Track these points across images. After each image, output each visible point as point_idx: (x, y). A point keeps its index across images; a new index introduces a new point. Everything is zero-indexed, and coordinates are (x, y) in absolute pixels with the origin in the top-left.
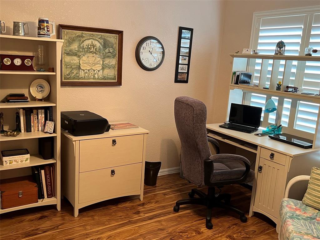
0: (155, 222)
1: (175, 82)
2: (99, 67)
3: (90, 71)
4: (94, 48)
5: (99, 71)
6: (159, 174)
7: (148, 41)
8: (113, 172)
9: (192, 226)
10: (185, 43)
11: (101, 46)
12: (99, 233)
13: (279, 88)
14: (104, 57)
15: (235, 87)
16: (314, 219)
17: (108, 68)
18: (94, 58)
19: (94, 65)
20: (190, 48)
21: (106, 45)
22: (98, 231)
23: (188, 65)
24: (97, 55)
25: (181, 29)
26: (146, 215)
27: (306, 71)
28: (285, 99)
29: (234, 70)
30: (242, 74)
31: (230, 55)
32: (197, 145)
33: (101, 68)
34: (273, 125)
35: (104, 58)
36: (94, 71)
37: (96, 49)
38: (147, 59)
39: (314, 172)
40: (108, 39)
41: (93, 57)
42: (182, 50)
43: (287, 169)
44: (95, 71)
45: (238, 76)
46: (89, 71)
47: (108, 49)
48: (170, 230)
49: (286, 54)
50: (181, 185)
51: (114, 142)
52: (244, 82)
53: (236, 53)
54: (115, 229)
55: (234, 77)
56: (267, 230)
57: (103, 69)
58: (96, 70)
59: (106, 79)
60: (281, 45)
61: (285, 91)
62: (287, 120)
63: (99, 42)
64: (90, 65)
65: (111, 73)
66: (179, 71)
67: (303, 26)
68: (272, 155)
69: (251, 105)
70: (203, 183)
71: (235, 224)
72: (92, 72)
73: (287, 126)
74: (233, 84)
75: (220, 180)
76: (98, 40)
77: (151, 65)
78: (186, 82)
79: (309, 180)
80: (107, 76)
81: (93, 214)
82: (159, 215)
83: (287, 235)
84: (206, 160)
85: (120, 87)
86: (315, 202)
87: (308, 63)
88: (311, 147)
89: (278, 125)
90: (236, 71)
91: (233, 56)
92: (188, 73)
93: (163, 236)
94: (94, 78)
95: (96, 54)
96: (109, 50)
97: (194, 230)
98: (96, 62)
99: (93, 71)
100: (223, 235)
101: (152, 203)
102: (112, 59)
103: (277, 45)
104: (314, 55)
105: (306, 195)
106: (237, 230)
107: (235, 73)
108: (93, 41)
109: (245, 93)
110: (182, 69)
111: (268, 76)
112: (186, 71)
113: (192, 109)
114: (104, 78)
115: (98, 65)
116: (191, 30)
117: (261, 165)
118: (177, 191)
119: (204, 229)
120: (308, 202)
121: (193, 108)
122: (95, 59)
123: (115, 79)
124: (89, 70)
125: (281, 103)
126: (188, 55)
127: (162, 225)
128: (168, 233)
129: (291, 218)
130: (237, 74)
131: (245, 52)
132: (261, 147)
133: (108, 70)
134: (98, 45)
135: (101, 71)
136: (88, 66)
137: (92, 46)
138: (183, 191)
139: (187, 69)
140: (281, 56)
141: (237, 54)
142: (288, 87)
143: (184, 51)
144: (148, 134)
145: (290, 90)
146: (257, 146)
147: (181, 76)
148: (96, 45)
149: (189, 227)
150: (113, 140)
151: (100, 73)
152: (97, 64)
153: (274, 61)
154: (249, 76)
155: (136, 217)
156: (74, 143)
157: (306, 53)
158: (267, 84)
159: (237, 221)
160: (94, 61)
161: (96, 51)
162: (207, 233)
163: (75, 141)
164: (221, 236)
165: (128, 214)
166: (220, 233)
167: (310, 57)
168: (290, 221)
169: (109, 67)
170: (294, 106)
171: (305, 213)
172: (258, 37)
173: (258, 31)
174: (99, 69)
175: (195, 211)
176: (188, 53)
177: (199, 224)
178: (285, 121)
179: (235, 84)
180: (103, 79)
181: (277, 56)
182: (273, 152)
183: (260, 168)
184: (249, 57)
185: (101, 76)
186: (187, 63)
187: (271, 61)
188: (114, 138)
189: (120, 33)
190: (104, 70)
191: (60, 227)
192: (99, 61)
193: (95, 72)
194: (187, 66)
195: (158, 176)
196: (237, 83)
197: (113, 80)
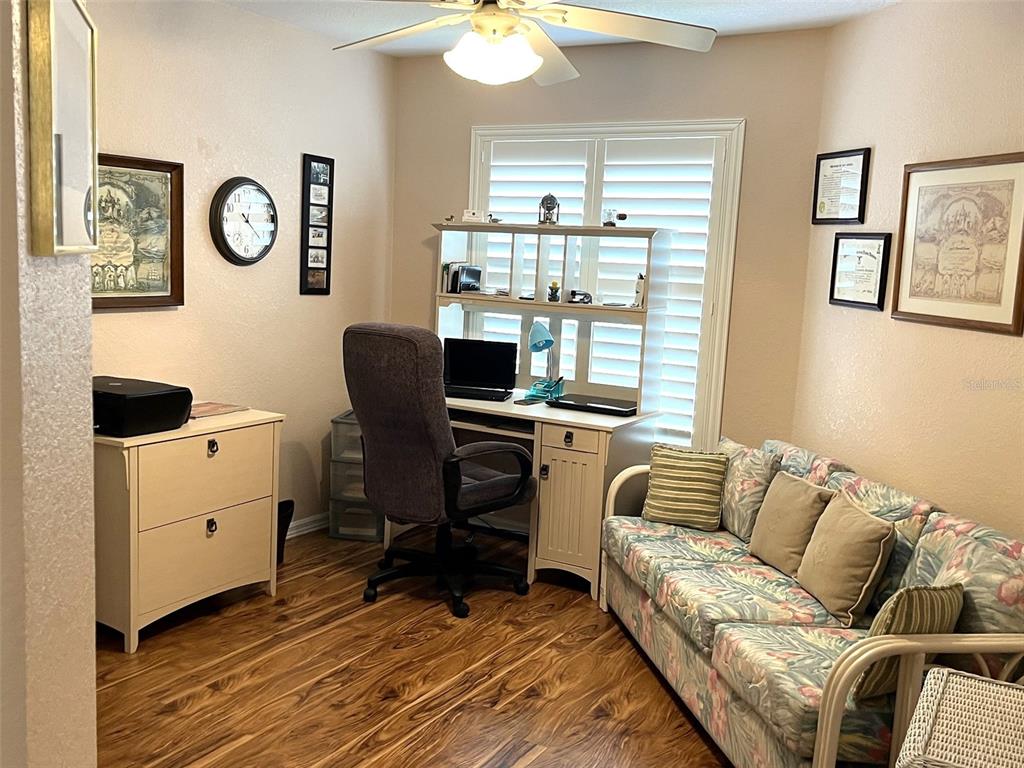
0: (337, 627)
1: (301, 293)
2: (126, 258)
3: (106, 269)
4: (113, 207)
5: (127, 269)
6: (288, 533)
7: (239, 191)
8: (211, 523)
9: (424, 618)
10: (318, 194)
11: (130, 203)
12: (220, 669)
13: (553, 297)
14: (140, 231)
15: (452, 300)
16: (675, 537)
17: (148, 260)
18: (115, 235)
19: (114, 252)
20: (329, 207)
21: (142, 199)
22: (216, 667)
23: (328, 248)
24: (122, 227)
25: (307, 159)
26: (308, 619)
27: (602, 258)
28: (564, 321)
29: (444, 259)
30: (463, 269)
31: (434, 225)
32: (426, 428)
33: (132, 259)
34: (544, 380)
35: (137, 234)
36: (116, 267)
37: (119, 211)
38: (237, 236)
39: (656, 455)
40: (147, 183)
41: (113, 231)
42: (313, 210)
43: (602, 460)
44: (119, 269)
45: (456, 274)
46: (103, 269)
47: (146, 211)
48: (382, 633)
49: (563, 222)
50: (345, 553)
51: (212, 444)
52: (468, 288)
53: (447, 220)
54: (255, 656)
55: (446, 276)
56: (575, 598)
57: (137, 262)
58: (122, 267)
59: (143, 291)
60: (549, 203)
61: (570, 302)
62: (572, 366)
63: (124, 191)
64: (105, 252)
65: (155, 273)
66: (310, 265)
67: (586, 164)
68: (569, 437)
69: (486, 339)
70: (444, 514)
71: (509, 601)
72: (110, 273)
73: (573, 378)
74: (445, 294)
75: (476, 502)
76: (122, 188)
77: (246, 250)
78: (326, 292)
79: (648, 473)
80: (145, 281)
81: (174, 639)
82: (337, 614)
83: (643, 569)
84: (447, 458)
85: (176, 309)
86: (667, 510)
87: (605, 241)
88: (633, 413)
89: (555, 379)
90: (448, 262)
91: (441, 228)
92: (328, 269)
93: (374, 647)
94: (117, 289)
95: (120, 223)
96: (149, 213)
97: (432, 625)
98: (119, 245)
99: (113, 269)
100: (497, 622)
101: (301, 596)
102: (156, 237)
103: (543, 202)
104: (620, 224)
105: (647, 501)
106: (518, 609)
107: (446, 267)
108: (113, 190)
109: (469, 312)
110: (316, 259)
111: (526, 272)
112: (324, 266)
113: (413, 347)
114: (140, 287)
115: (125, 254)
116: (330, 162)
117: (544, 462)
118: (345, 565)
119: (451, 620)
120: (654, 513)
121: (415, 345)
122: (118, 237)
123: (166, 290)
124: (103, 267)
125: (556, 329)
126: (326, 224)
127: (357, 629)
128: (381, 640)
129: (639, 540)
130: (454, 267)
131: (467, 218)
132: (543, 423)
133: (148, 266)
134: (123, 199)
135: (132, 268)
136: (101, 256)
137: (110, 202)
138: (361, 563)
139: (325, 260)
140: (552, 227)
141: (450, 223)
142: (574, 293)
143: (316, 215)
144: (281, 421)
145: (578, 298)
146: (534, 422)
147: (313, 276)
148: (118, 200)
149: (419, 622)
150: (210, 442)
151: (129, 273)
152: (123, 249)
153: (539, 238)
154: (476, 275)
155: (285, 628)
156: (125, 453)
157: (604, 219)
158: (528, 290)
159: (510, 595)
160: (116, 242)
161: (119, 215)
162: (463, 625)
163: (128, 448)
164: (492, 625)
165: (261, 626)
166: (487, 620)
167: (613, 228)
168: (639, 546)
169: (150, 258)
170: (584, 333)
171: (655, 531)
172: (486, 184)
173: (487, 169)
174: (126, 264)
175: (411, 595)
176: (326, 219)
177: (437, 613)
178: (567, 370)
179: (451, 292)
180: (138, 289)
181: (542, 226)
182: (570, 430)
183: (545, 469)
184: (471, 228)
185: (131, 282)
186: (325, 245)
187: (532, 238)
188: (210, 437)
189: (176, 169)
190: (139, 265)
191: (108, 677)
192: (127, 242)
193: (118, 272)
194: (325, 252)
195: (287, 538)
196: (454, 290)
197: (162, 290)
